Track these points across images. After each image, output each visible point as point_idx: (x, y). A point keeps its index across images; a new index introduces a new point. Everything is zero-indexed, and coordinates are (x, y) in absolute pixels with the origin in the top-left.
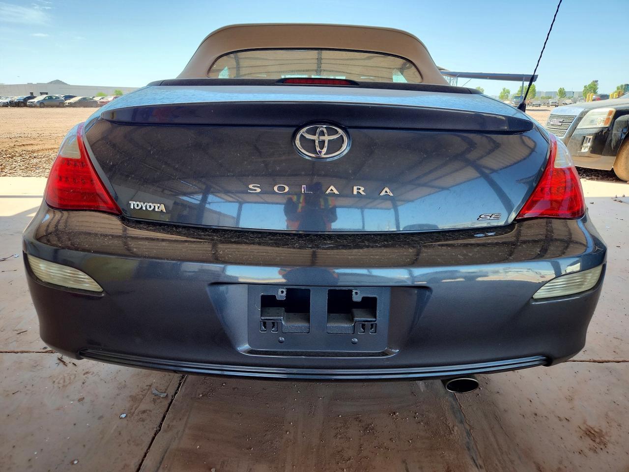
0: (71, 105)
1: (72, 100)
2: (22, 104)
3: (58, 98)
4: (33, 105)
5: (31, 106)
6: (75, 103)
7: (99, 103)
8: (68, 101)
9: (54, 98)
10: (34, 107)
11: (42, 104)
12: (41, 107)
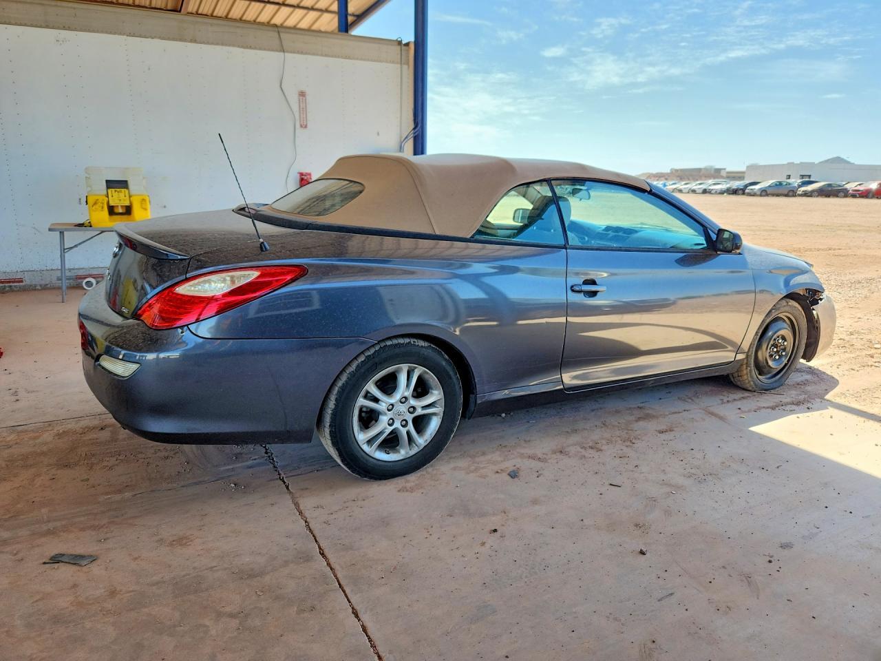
0: (806, 194)
1: (810, 188)
2: (740, 192)
3: (790, 184)
4: (752, 194)
5: (749, 195)
6: (813, 191)
7: (850, 192)
8: (803, 189)
9: (785, 183)
10: (753, 195)
11: (764, 193)
12: (761, 195)
